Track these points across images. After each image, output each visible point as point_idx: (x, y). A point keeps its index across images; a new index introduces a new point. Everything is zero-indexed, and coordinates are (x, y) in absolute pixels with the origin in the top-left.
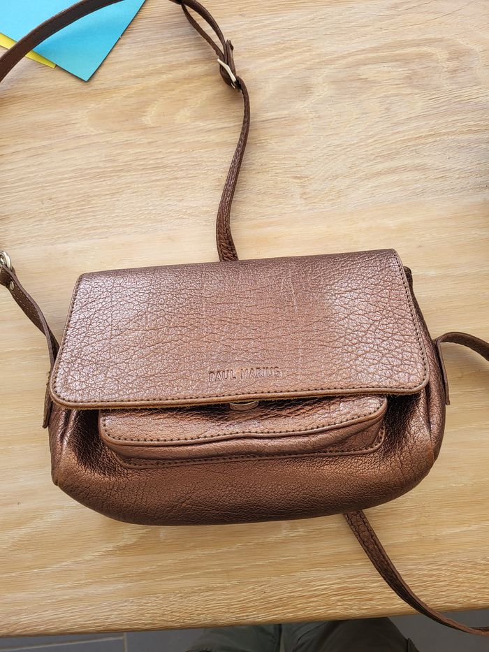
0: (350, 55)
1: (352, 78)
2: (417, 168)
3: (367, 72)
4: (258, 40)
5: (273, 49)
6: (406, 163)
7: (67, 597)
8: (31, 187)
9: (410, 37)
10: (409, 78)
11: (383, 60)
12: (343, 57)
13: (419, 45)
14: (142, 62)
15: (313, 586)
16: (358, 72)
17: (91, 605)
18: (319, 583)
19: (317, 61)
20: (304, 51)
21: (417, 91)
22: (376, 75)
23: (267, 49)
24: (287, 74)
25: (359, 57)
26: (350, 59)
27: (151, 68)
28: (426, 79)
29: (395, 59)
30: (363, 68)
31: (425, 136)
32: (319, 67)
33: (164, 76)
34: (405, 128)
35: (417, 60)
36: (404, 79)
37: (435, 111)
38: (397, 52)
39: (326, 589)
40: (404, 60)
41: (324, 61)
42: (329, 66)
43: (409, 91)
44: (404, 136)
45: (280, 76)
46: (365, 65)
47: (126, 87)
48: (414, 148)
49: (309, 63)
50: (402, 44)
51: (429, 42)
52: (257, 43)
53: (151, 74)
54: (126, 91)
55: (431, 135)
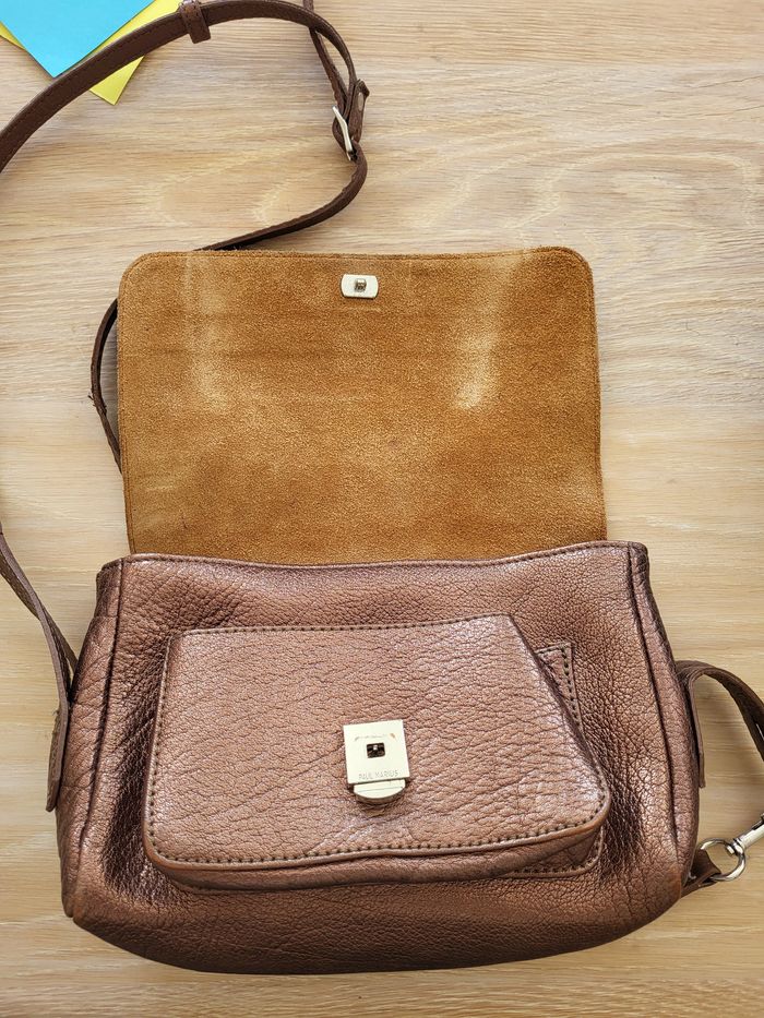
0: (601, 151)
1: (601, 190)
2: (684, 353)
3: (626, 182)
4: (458, 104)
5: (479, 123)
6: (668, 342)
7: (48, 971)
8: (57, 301)
9: (702, 135)
10: (692, 202)
11: (653, 167)
12: (591, 153)
13: (715, 150)
14: (263, 115)
15: (436, 996)
16: (612, 180)
17: (86, 988)
18: (445, 993)
19: (549, 153)
20: (530, 134)
21: (701, 226)
22: (640, 190)
23: (469, 121)
24: (496, 168)
25: (616, 156)
26: (601, 158)
27: (276, 127)
28: (719, 208)
29: (674, 168)
30: (620, 175)
31: (706, 303)
32: (550, 163)
33: (296, 144)
34: (676, 285)
35: (710, 174)
36: (684, 202)
37: (726, 264)
38: (679, 157)
39: (454, 1002)
40: (689, 172)
41: (559, 156)
42: (568, 165)
43: (689, 224)
44: (672, 298)
45: (485, 171)
46: (625, 170)
47: (232, 153)
48: (685, 320)
49: (535, 155)
50: (688, 145)
51: (732, 147)
52: (456, 108)
53: (274, 137)
54: (231, 160)
55: (715, 302)
